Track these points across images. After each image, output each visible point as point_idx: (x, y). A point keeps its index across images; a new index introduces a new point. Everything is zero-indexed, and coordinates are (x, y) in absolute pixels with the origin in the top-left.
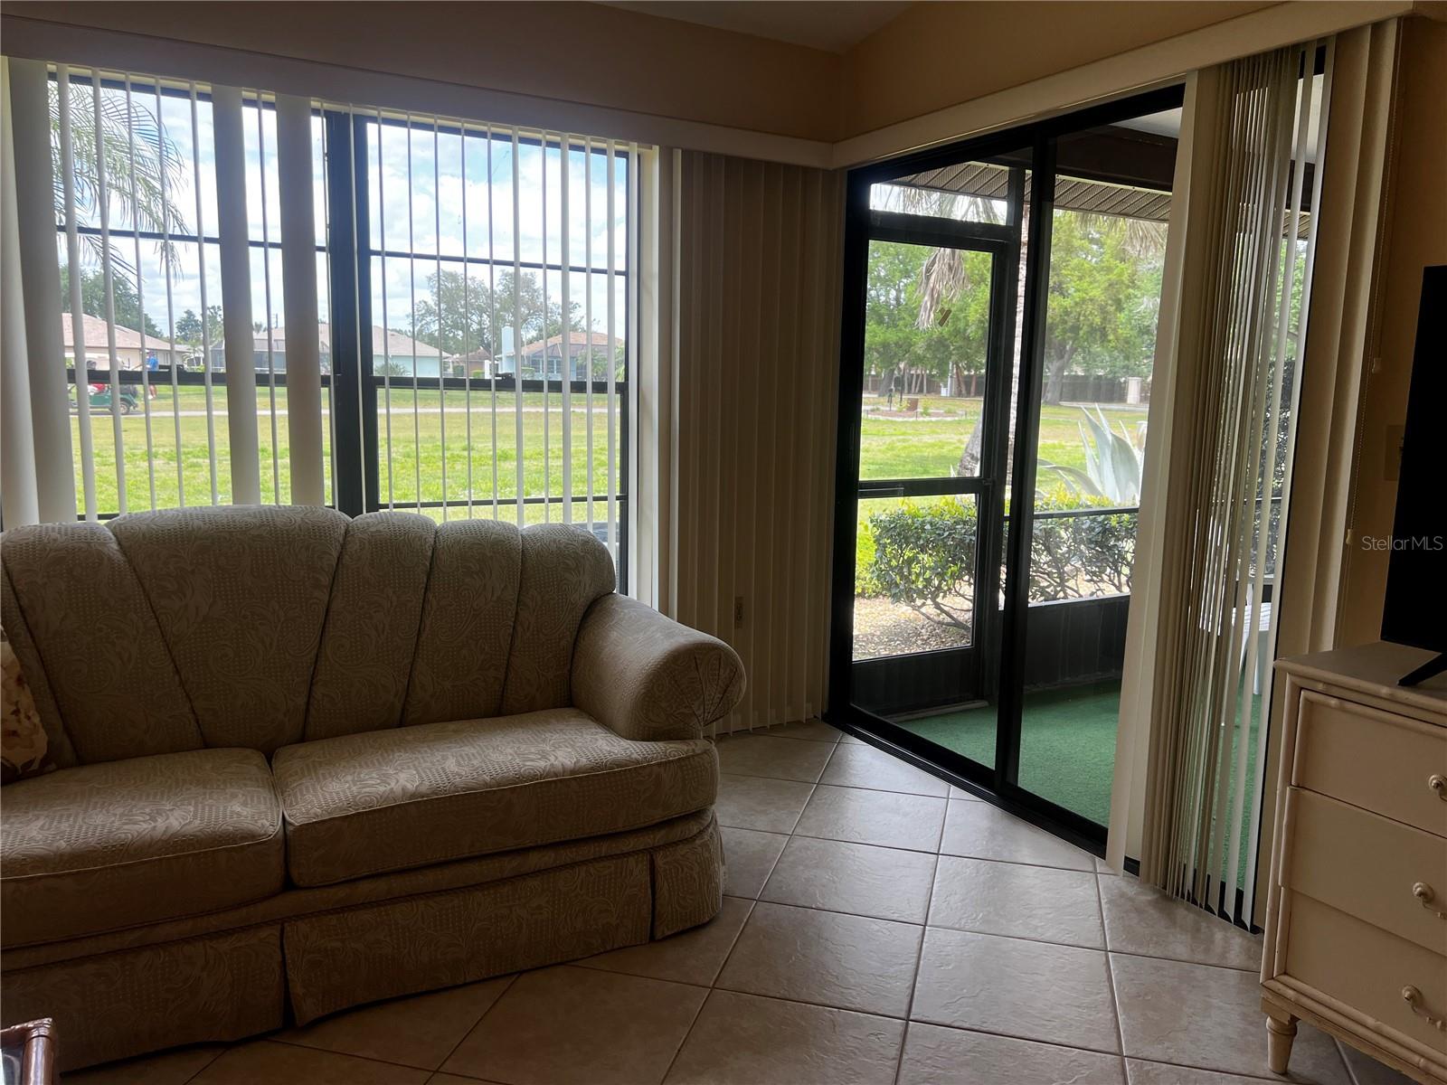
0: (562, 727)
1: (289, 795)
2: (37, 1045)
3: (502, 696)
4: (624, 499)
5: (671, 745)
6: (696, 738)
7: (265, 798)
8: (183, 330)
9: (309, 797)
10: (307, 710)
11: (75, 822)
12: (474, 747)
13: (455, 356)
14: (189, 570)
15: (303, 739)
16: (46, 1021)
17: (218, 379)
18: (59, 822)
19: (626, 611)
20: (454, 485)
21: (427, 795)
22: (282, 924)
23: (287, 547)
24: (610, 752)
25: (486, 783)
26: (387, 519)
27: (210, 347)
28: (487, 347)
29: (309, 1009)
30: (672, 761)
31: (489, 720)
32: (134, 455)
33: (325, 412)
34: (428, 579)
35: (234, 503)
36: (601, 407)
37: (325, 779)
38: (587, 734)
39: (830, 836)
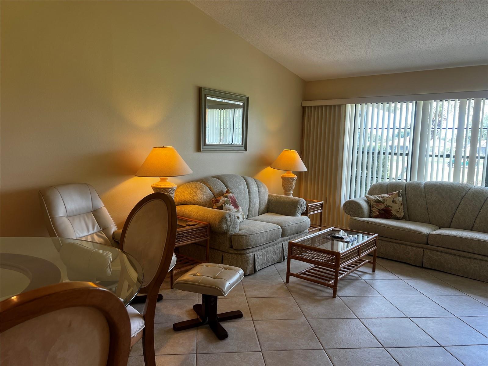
10: (451, 222)
15: (450, 227)
22: (424, 249)
29: (426, 266)
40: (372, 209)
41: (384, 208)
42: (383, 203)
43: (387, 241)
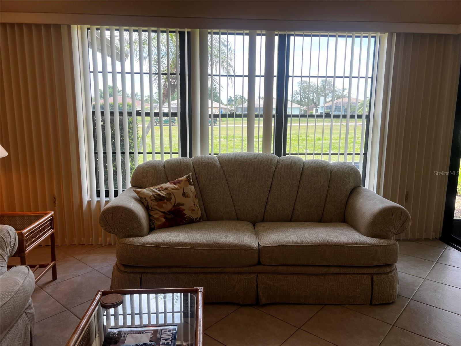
0: (342, 228)
1: (260, 237)
2: (200, 294)
3: (322, 216)
4: (365, 154)
5: (382, 240)
6: (390, 239)
7: (253, 237)
8: (229, 102)
9: (266, 238)
10: (265, 213)
11: (207, 235)
12: (314, 231)
13: (304, 107)
14: (236, 170)
15: (263, 221)
16: (202, 288)
17: (245, 116)
18: (204, 235)
19: (366, 193)
20: (303, 148)
21: (300, 244)
22: (257, 274)
23: (261, 165)
24: (359, 239)
25: (318, 243)
26: (289, 158)
27: (235, 107)
28: (315, 104)
29: (263, 300)
30: (382, 246)
31: (318, 223)
32: (216, 137)
33: (273, 125)
34: (301, 177)
35: (247, 152)
36: (353, 123)
37: (270, 234)
38: (351, 232)
39: (441, 282)
40: (152, 213)
41: (171, 209)
42: (169, 200)
43: (195, 273)
